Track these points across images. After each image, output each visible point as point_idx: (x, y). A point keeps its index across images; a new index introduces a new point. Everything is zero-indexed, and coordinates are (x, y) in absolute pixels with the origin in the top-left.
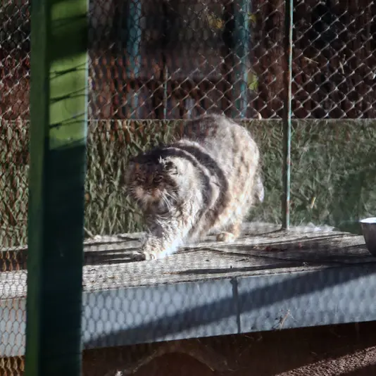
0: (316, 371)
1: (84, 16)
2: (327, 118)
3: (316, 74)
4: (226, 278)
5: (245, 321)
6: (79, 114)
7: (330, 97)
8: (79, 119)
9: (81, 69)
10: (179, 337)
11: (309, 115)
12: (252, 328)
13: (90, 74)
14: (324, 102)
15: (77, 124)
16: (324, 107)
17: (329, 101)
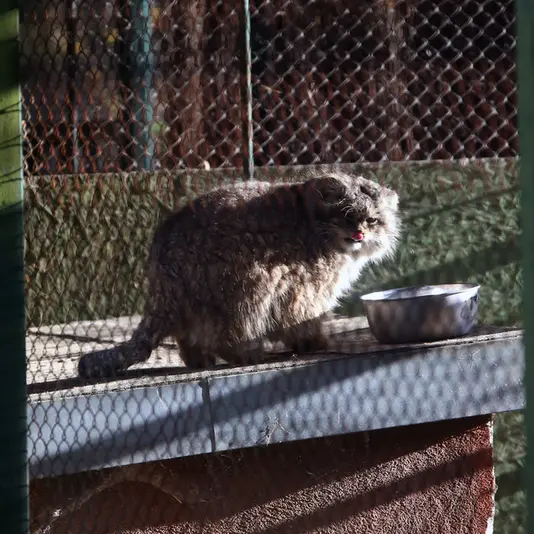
0: (315, 497)
1: (14, 40)
2: (295, 164)
3: (278, 106)
4: (193, 379)
5: (222, 436)
6: (13, 169)
7: (297, 136)
8: (13, 177)
9: (14, 111)
10: (139, 459)
11: (272, 161)
12: (230, 445)
13: (24, 118)
14: (291, 143)
15: (11, 183)
16: (291, 151)
17: (295, 142)
